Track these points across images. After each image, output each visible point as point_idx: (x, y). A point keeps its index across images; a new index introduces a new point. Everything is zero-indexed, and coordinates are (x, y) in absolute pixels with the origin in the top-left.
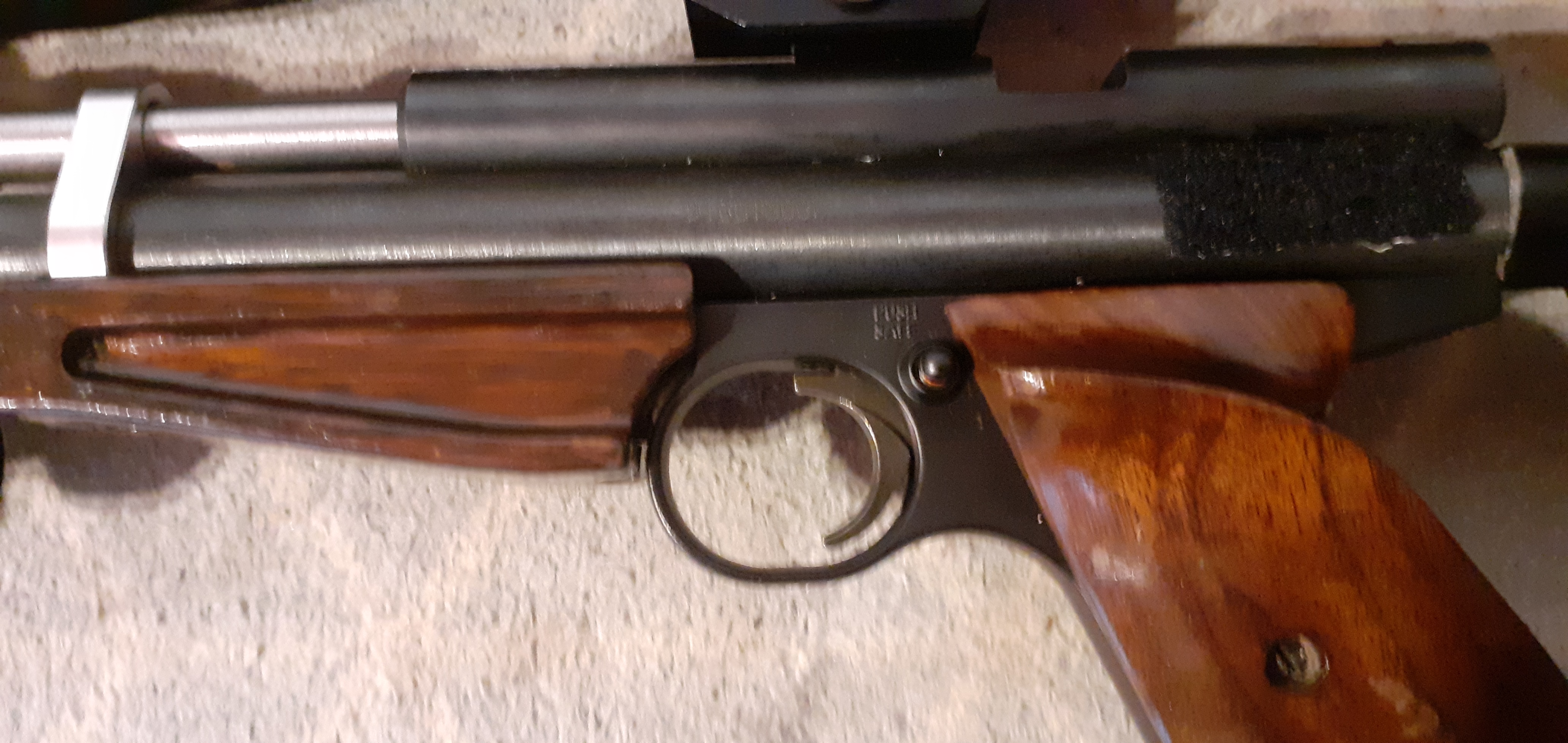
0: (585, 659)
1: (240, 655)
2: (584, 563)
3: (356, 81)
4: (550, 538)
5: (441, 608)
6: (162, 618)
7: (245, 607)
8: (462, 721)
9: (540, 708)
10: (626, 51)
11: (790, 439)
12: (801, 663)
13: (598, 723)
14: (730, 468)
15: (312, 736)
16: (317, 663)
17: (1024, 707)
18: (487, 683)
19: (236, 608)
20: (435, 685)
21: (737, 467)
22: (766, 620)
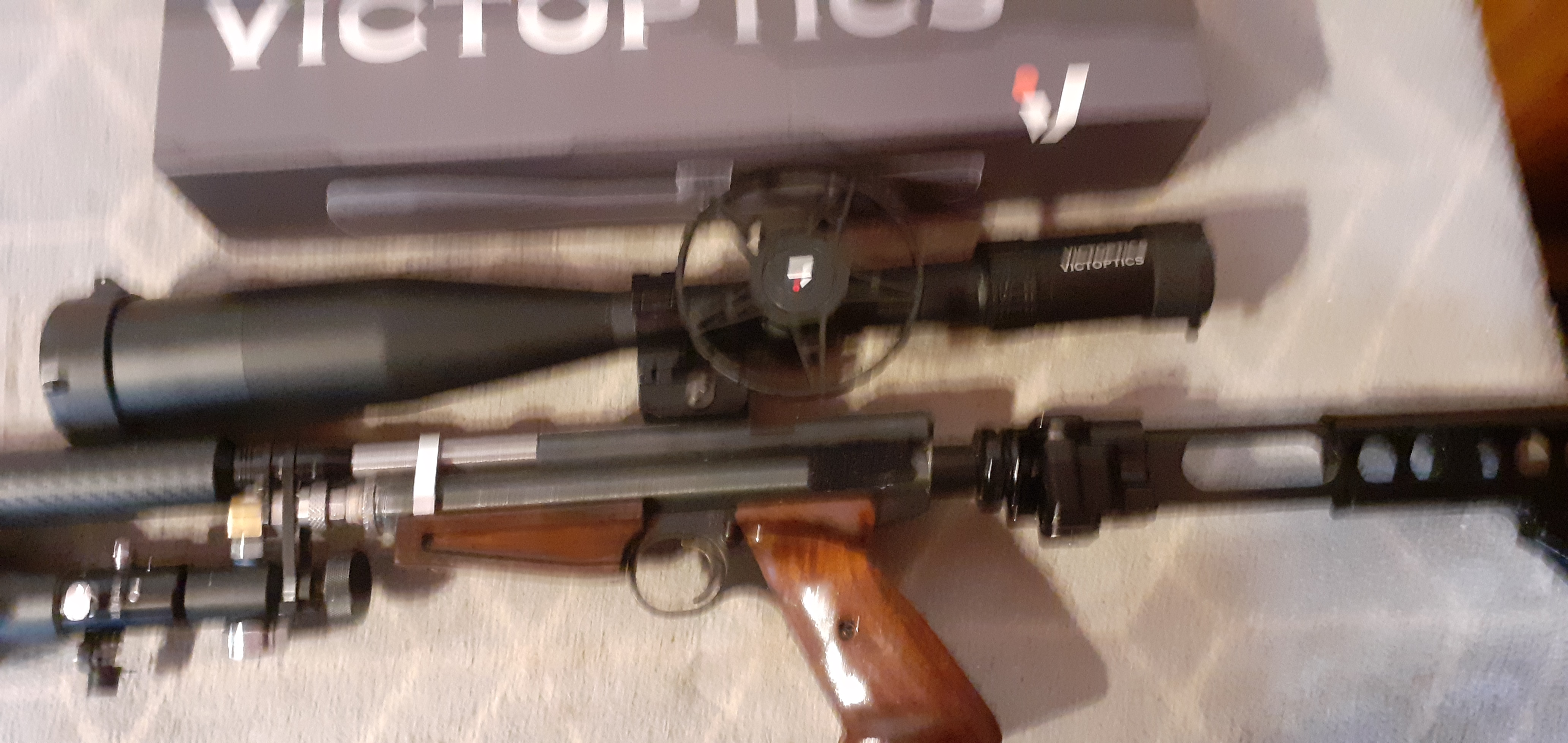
0: (604, 659)
1: (464, 663)
2: (602, 619)
3: (505, 426)
4: (589, 610)
5: (545, 640)
6: (431, 650)
7: (466, 643)
8: (555, 686)
9: (586, 678)
10: (616, 409)
11: (685, 565)
12: (690, 655)
13: (610, 684)
14: (661, 579)
15: (495, 693)
16: (496, 664)
17: (778, 669)
18: (565, 669)
19: (462, 644)
20: (544, 671)
21: (663, 579)
22: (676, 639)
